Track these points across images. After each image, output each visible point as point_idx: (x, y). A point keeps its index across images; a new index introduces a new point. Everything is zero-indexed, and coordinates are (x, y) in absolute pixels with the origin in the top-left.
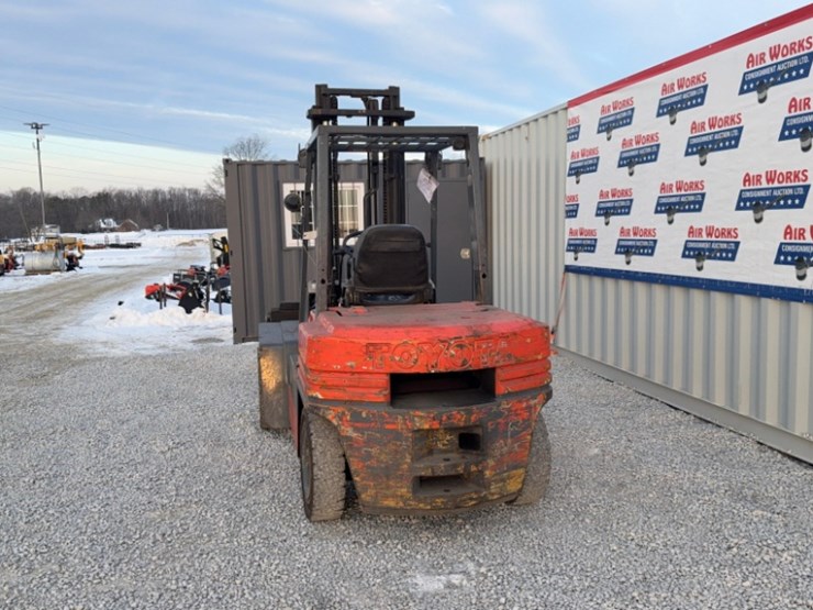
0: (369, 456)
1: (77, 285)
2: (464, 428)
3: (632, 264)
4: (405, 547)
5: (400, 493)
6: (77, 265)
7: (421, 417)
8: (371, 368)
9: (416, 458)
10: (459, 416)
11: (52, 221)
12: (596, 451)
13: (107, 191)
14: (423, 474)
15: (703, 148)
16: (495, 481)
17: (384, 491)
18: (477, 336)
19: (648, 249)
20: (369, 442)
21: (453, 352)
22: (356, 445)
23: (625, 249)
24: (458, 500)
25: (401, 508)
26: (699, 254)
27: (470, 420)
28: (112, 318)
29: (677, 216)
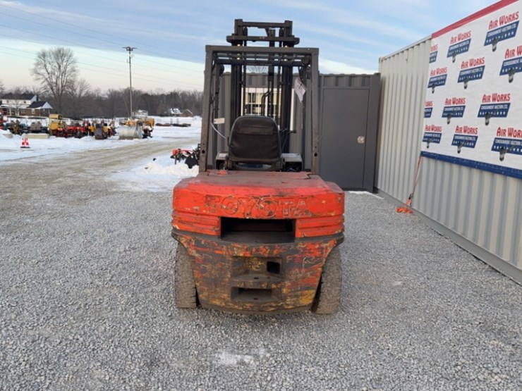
0: (205, 270)
1: (145, 147)
2: (268, 258)
3: (461, 153)
4: (226, 333)
5: (223, 297)
6: (150, 135)
7: (238, 248)
8: (208, 212)
9: (235, 275)
10: (265, 250)
11: (144, 109)
12: (399, 283)
13: (176, 91)
14: (238, 286)
15: (511, 69)
16: (290, 296)
17: (213, 294)
18: (281, 196)
19: (471, 143)
20: (205, 261)
21: (262, 206)
22: (197, 262)
23: (458, 142)
24: (262, 306)
25: (223, 307)
26: (502, 148)
27: (273, 253)
28: (146, 168)
29: (492, 120)
